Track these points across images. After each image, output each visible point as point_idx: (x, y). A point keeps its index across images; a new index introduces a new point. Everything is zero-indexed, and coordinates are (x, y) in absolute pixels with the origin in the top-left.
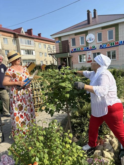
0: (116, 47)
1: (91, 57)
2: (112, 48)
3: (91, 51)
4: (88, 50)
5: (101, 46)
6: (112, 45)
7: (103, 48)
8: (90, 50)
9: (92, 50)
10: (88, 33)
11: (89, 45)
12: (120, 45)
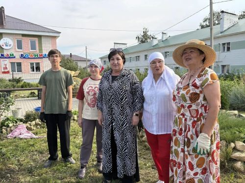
0: (40, 59)
1: (7, 66)
2: (36, 59)
3: (7, 60)
4: (3, 58)
5: (22, 55)
6: (35, 56)
7: (24, 58)
8: (6, 58)
9: (9, 58)
10: (2, 36)
11: (5, 51)
12: (44, 57)
